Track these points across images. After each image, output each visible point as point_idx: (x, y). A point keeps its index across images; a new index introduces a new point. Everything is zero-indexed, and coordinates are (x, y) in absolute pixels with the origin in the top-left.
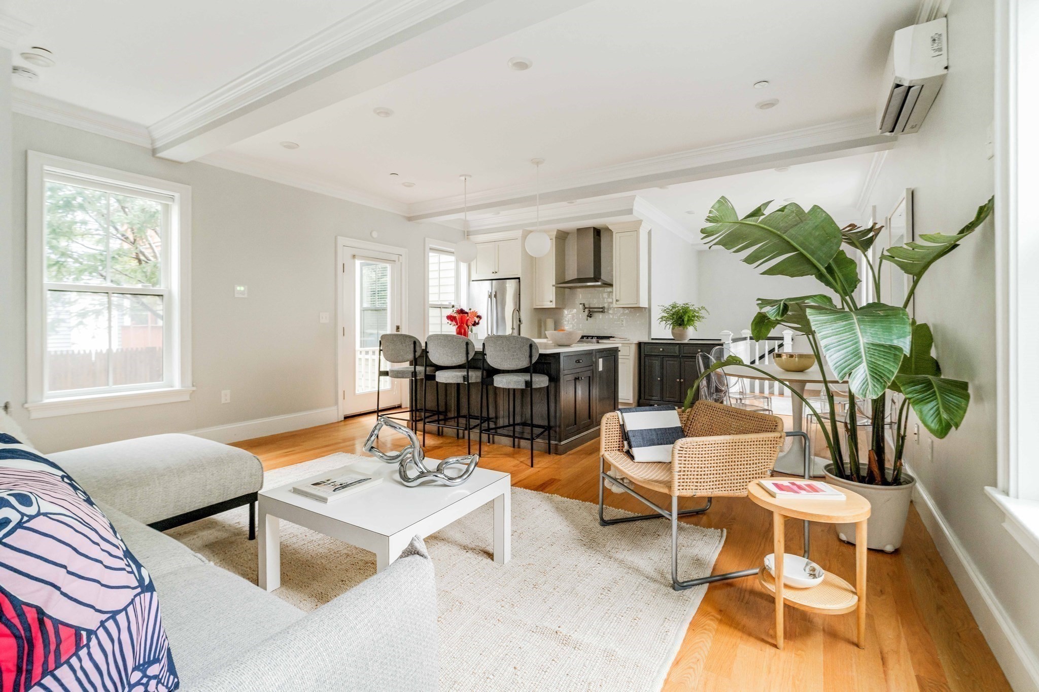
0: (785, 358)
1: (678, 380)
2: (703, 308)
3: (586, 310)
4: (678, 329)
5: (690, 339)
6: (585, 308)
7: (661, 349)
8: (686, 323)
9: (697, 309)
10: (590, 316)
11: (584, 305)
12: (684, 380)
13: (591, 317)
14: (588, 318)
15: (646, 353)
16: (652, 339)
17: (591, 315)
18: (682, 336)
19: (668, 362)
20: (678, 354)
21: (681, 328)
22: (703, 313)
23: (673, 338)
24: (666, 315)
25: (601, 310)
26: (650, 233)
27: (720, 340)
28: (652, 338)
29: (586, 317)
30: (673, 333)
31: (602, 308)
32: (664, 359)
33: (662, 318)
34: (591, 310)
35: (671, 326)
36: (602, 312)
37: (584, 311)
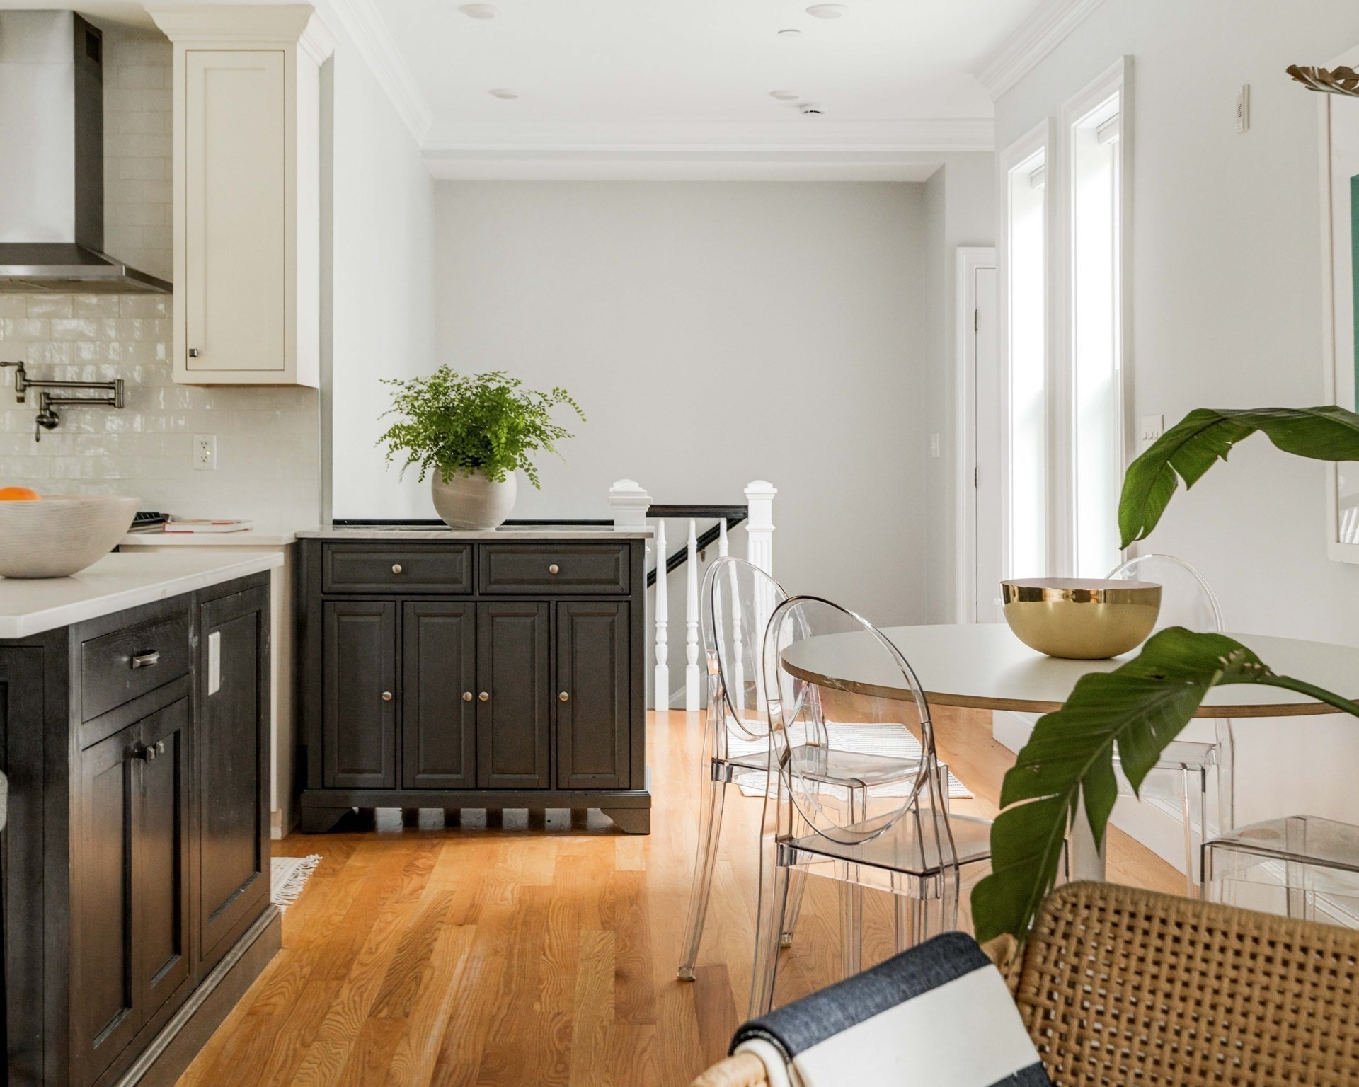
0: (1056, 604)
1: (469, 696)
2: (560, 394)
3: (32, 394)
4: (463, 484)
5: (507, 523)
6: (27, 384)
7: (397, 568)
8: (499, 453)
9: (535, 400)
10: (48, 421)
11: (21, 369)
12: (493, 694)
13: (51, 426)
14: (42, 428)
15: (330, 586)
16: (338, 523)
17: (53, 414)
18: (478, 508)
19: (423, 620)
20: (464, 585)
21: (477, 478)
22: (557, 416)
23: (437, 517)
24: (410, 421)
25: (111, 394)
26: (326, 70)
27: (611, 523)
28: (338, 515)
29: (34, 426)
30: (438, 500)
31: (110, 386)
32: (409, 607)
33: (393, 433)
34: (55, 392)
35: (430, 471)
36: (110, 403)
37: (21, 400)
